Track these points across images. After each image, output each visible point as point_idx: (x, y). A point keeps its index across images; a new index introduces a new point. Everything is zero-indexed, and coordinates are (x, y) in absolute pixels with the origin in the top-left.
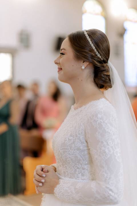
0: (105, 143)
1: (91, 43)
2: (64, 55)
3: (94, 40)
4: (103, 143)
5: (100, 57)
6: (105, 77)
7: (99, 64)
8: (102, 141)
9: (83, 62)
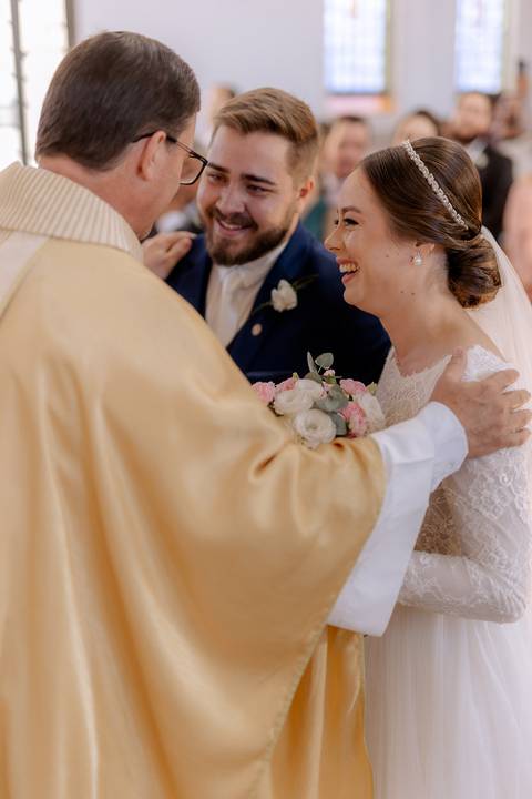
0: (491, 480)
1: (435, 187)
2: (356, 226)
3: (443, 176)
4: (486, 479)
5: (463, 223)
6: (482, 274)
7: (460, 245)
8: (482, 476)
9: (417, 246)
